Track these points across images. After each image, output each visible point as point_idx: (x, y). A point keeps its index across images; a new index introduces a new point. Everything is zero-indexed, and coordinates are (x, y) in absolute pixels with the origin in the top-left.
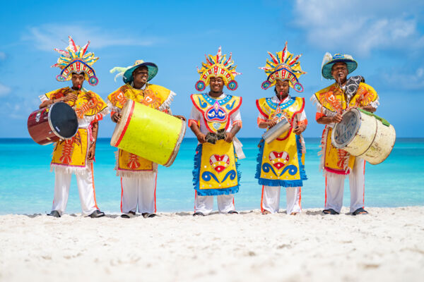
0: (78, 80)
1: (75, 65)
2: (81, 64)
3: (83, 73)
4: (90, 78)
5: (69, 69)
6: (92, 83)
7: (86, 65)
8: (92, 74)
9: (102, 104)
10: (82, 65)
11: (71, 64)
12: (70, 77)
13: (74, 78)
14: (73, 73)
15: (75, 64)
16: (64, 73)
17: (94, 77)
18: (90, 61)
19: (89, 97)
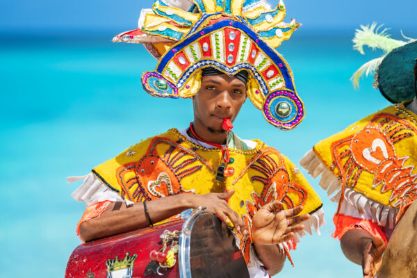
0: (225, 99)
1: (218, 37)
2: (243, 37)
3: (244, 74)
4: (270, 96)
5: (193, 53)
6: (275, 117)
7: (259, 45)
8: (278, 83)
9: (303, 194)
10: (246, 43)
11: (202, 35)
12: (195, 86)
13: (210, 90)
14: (207, 72)
15: (220, 34)
16: (171, 65)
17: (289, 92)
18: (271, 33)
19: (260, 167)
